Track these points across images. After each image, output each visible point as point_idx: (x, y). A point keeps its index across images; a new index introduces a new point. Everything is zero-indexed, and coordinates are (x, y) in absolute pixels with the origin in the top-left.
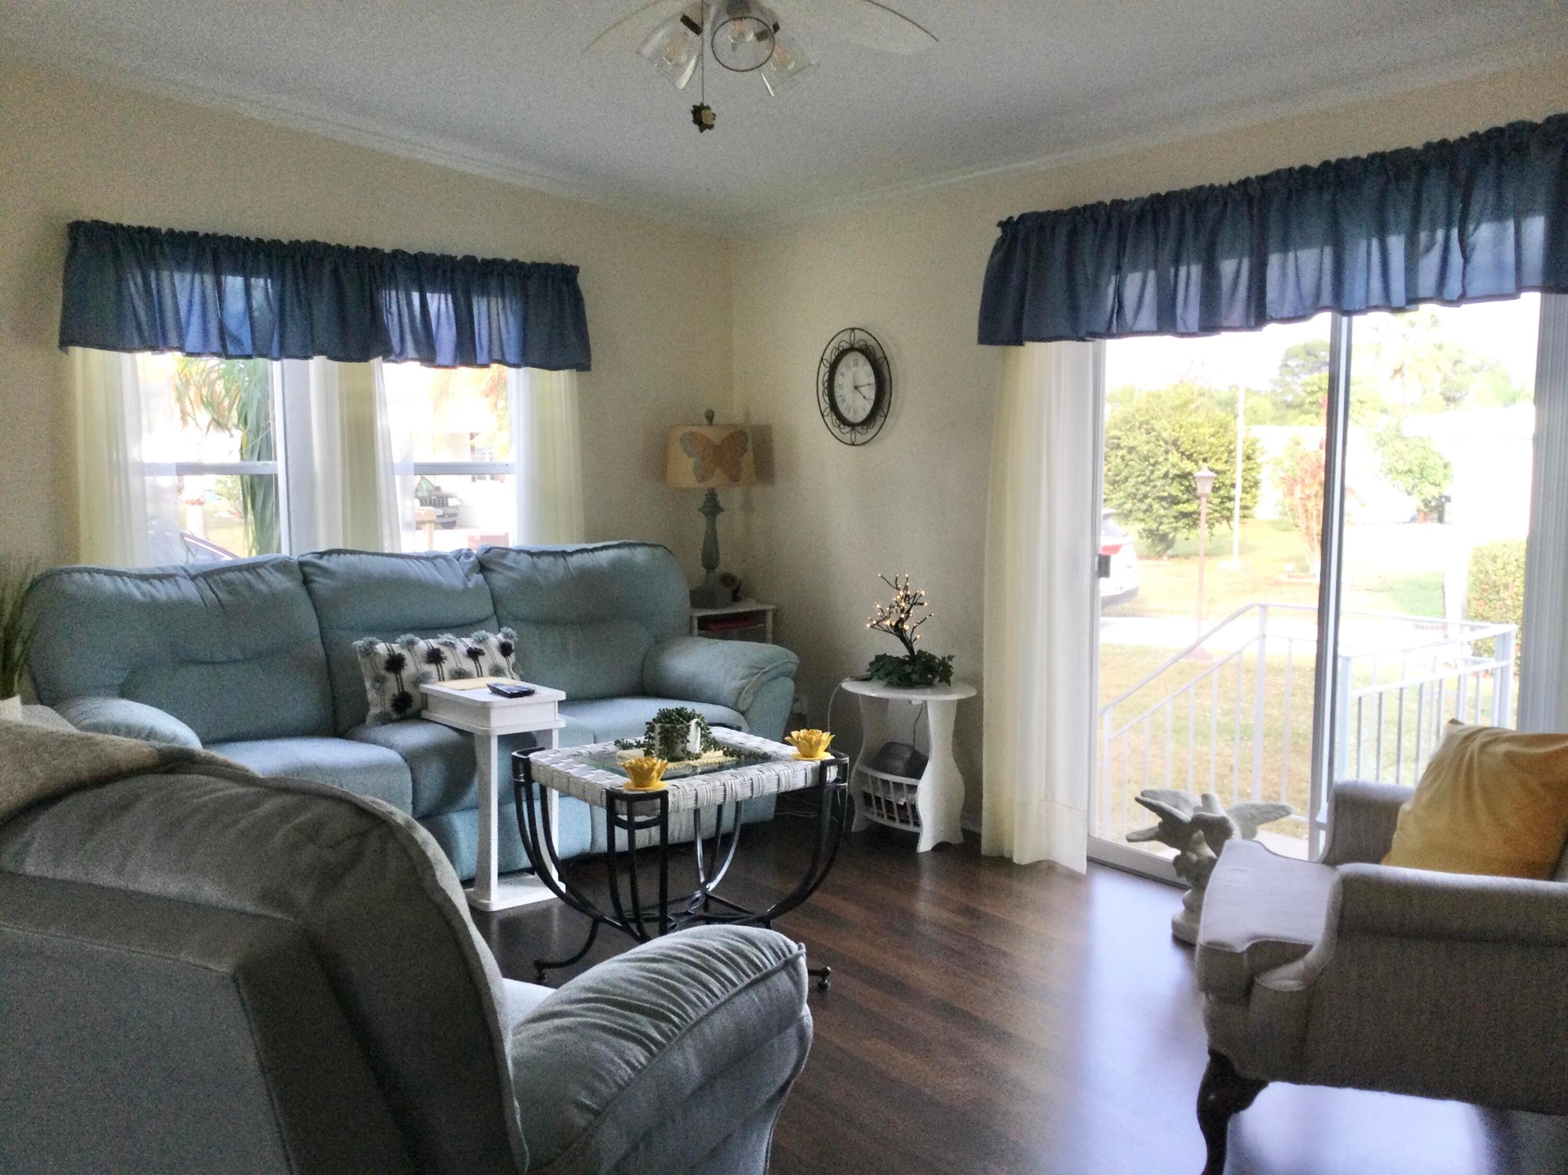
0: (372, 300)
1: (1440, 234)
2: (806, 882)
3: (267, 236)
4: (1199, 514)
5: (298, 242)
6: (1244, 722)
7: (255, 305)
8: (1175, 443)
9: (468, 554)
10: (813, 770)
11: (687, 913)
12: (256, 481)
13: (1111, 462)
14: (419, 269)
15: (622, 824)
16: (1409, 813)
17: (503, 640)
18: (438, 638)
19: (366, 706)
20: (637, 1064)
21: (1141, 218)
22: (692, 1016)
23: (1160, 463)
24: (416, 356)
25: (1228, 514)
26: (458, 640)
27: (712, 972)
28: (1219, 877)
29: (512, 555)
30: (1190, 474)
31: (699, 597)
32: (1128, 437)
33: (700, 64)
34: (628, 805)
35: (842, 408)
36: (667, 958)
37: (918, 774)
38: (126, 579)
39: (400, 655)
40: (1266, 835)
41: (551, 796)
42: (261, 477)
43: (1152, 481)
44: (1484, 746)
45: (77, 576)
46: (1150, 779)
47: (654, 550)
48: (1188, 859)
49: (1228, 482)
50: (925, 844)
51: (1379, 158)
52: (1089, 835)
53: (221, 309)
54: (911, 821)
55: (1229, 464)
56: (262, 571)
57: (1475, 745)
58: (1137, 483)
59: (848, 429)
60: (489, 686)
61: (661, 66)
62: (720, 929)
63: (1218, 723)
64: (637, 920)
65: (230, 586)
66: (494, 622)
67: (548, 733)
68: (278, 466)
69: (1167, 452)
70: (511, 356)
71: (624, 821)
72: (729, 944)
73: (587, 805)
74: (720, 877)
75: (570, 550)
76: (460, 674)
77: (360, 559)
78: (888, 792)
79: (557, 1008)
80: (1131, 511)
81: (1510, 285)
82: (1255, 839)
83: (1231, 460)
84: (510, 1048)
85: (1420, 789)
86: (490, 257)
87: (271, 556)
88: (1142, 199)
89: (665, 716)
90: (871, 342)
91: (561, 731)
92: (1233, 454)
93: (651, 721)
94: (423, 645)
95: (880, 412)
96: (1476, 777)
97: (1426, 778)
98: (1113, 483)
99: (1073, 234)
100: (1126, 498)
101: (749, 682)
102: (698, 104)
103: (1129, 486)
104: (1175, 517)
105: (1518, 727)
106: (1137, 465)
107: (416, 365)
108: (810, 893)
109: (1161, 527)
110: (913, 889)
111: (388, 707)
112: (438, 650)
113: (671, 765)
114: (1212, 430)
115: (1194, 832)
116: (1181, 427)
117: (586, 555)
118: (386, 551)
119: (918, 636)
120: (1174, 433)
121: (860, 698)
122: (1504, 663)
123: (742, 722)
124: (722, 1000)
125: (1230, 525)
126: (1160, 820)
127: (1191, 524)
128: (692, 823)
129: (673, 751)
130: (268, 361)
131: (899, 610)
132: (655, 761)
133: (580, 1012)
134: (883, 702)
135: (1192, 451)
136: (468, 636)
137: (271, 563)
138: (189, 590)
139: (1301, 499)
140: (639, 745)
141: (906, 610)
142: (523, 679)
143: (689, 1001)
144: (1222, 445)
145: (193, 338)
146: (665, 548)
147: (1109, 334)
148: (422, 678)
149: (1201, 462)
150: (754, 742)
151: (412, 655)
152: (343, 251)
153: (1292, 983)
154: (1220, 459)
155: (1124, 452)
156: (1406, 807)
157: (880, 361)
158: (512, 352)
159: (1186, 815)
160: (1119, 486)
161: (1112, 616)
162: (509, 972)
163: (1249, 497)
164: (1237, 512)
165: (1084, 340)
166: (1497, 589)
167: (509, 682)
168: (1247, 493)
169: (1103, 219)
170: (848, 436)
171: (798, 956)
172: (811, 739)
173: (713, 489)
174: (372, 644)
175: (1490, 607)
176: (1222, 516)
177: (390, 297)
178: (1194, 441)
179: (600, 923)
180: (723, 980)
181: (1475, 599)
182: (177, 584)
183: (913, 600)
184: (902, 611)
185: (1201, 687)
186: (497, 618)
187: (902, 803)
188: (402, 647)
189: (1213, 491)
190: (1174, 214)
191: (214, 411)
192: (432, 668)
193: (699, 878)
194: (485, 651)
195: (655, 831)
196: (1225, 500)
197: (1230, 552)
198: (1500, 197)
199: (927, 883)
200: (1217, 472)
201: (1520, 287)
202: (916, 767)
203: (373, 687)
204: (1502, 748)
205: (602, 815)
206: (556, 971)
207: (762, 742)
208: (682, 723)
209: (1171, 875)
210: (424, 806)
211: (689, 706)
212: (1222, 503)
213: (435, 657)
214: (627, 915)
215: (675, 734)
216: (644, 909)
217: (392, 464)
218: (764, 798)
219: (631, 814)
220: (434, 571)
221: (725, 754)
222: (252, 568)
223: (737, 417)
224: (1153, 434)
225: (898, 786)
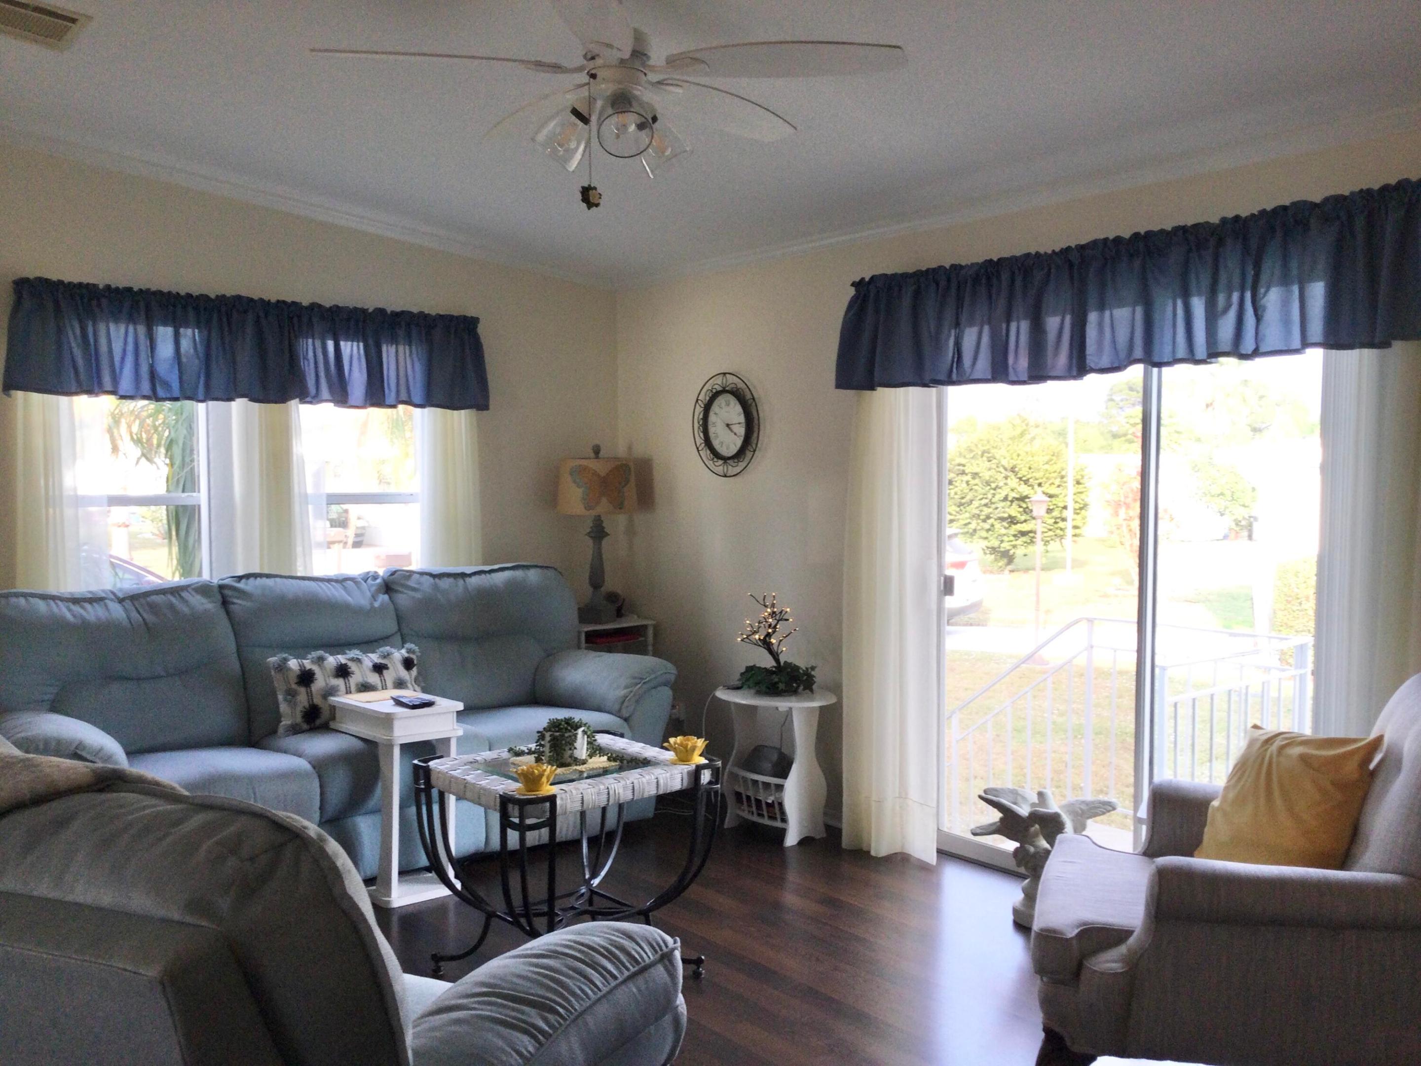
0: (290, 346)
1: (1235, 296)
2: (681, 879)
3: (195, 292)
4: (1035, 532)
5: (224, 296)
6: (1077, 723)
7: (182, 350)
8: (1013, 470)
9: (375, 577)
10: (689, 773)
11: (573, 908)
12: (181, 510)
13: (957, 487)
14: (333, 319)
15: (514, 826)
16: (1218, 809)
17: (406, 655)
18: (346, 654)
19: (278, 718)
20: (525, 1053)
21: (976, 280)
22: (577, 1008)
23: (1000, 488)
24: (331, 398)
25: (1061, 533)
26: (364, 655)
27: (594, 966)
28: (1053, 868)
29: (417, 576)
30: (1027, 497)
31: (586, 614)
32: (972, 465)
33: (588, 150)
34: (520, 809)
35: (716, 444)
36: (553, 954)
37: (784, 775)
38: (60, 603)
39: (310, 670)
40: (1095, 828)
41: (449, 799)
42: (185, 507)
43: (994, 503)
44: (1282, 748)
45: (13, 600)
46: (994, 774)
47: (546, 571)
48: (1027, 851)
49: (1062, 505)
50: (791, 839)
51: (1181, 231)
52: (938, 829)
53: (152, 357)
54: (778, 816)
55: (1061, 488)
56: (184, 594)
57: (1274, 747)
58: (981, 505)
59: (720, 462)
60: (393, 698)
61: (554, 150)
62: (604, 926)
63: (1054, 723)
64: (527, 915)
65: (154, 608)
66: (398, 638)
67: (448, 740)
68: (202, 497)
69: (1006, 478)
70: (417, 398)
71: (515, 823)
72: (611, 940)
73: (482, 809)
74: (603, 873)
75: (468, 572)
76: (365, 687)
77: (275, 582)
78: (757, 791)
79: (453, 1002)
80: (975, 530)
81: (1296, 343)
82: (1084, 833)
83: (1063, 485)
84: (410, 1039)
85: (1226, 788)
86: (398, 309)
87: (194, 579)
88: (977, 264)
89: (555, 725)
90: (741, 385)
91: (459, 739)
92: (1065, 479)
93: (541, 730)
94: (332, 661)
95: (749, 447)
96: (1275, 778)
97: (1232, 778)
98: (961, 505)
99: (917, 295)
100: (971, 518)
101: (631, 692)
102: (586, 185)
103: (973, 509)
104: (1015, 536)
105: (1312, 732)
106: (980, 489)
107: (331, 405)
108: (685, 888)
109: (1002, 545)
110: (779, 881)
111: (299, 719)
112: (346, 665)
113: (560, 771)
114: (1046, 458)
115: (1033, 826)
116: (1018, 455)
117: (483, 576)
118: (299, 574)
119: (784, 649)
120: (1012, 461)
121: (733, 708)
122: (1302, 671)
123: (626, 729)
124: (604, 992)
125: (1061, 543)
126: (1000, 815)
127: (1029, 541)
128: (579, 821)
129: (562, 758)
130: (194, 403)
131: (767, 625)
132: (545, 767)
133: (474, 1006)
134: (753, 709)
135: (1029, 476)
136: (373, 652)
137: (193, 587)
138: (117, 611)
139: (1125, 520)
140: (530, 752)
141: (773, 626)
142: (425, 690)
143: (574, 994)
144: (1055, 472)
145: (126, 383)
146: (556, 569)
147: (950, 381)
148: (331, 691)
149: (1036, 487)
150: (636, 748)
151: (321, 669)
152: (265, 304)
153: (1114, 965)
154: (1053, 484)
155: (969, 478)
156: (1215, 803)
157: (750, 402)
158: (418, 395)
159: (1024, 811)
160: (965, 508)
161: (960, 625)
162: (410, 967)
163: (1078, 517)
164: (1070, 532)
165: (929, 387)
166: (1299, 601)
167: (411, 694)
168: (1078, 514)
169: (943, 283)
170: (721, 468)
171: (673, 950)
172: (687, 745)
173: (599, 516)
174: (286, 660)
175: (1294, 617)
176: (1056, 535)
177: (307, 345)
178: (1030, 468)
179: (493, 919)
180: (605, 973)
181: (1280, 610)
182: (106, 606)
183: (779, 617)
184: (770, 626)
185: (1039, 690)
186: (402, 635)
187: (770, 801)
188: (313, 662)
189: (1047, 513)
190: (1005, 277)
191: (144, 448)
192: (340, 682)
193: (584, 876)
194: (389, 665)
195: (545, 831)
196: (1058, 520)
197: (1064, 567)
198: (1285, 266)
199: (793, 876)
200: (1051, 496)
201: (1305, 344)
202: (783, 768)
203: (285, 700)
204: (1297, 751)
205: (495, 818)
206: (454, 964)
207: (643, 748)
208: (570, 731)
209: (1011, 864)
210: (330, 811)
211: (577, 715)
212: (1056, 523)
213: (343, 672)
214: (518, 910)
215: (564, 742)
216: (535, 904)
217: (306, 495)
218: (643, 800)
219: (522, 817)
220: (343, 592)
221: (609, 759)
222: (176, 591)
223: (621, 451)
224: (994, 461)
225: (767, 785)
